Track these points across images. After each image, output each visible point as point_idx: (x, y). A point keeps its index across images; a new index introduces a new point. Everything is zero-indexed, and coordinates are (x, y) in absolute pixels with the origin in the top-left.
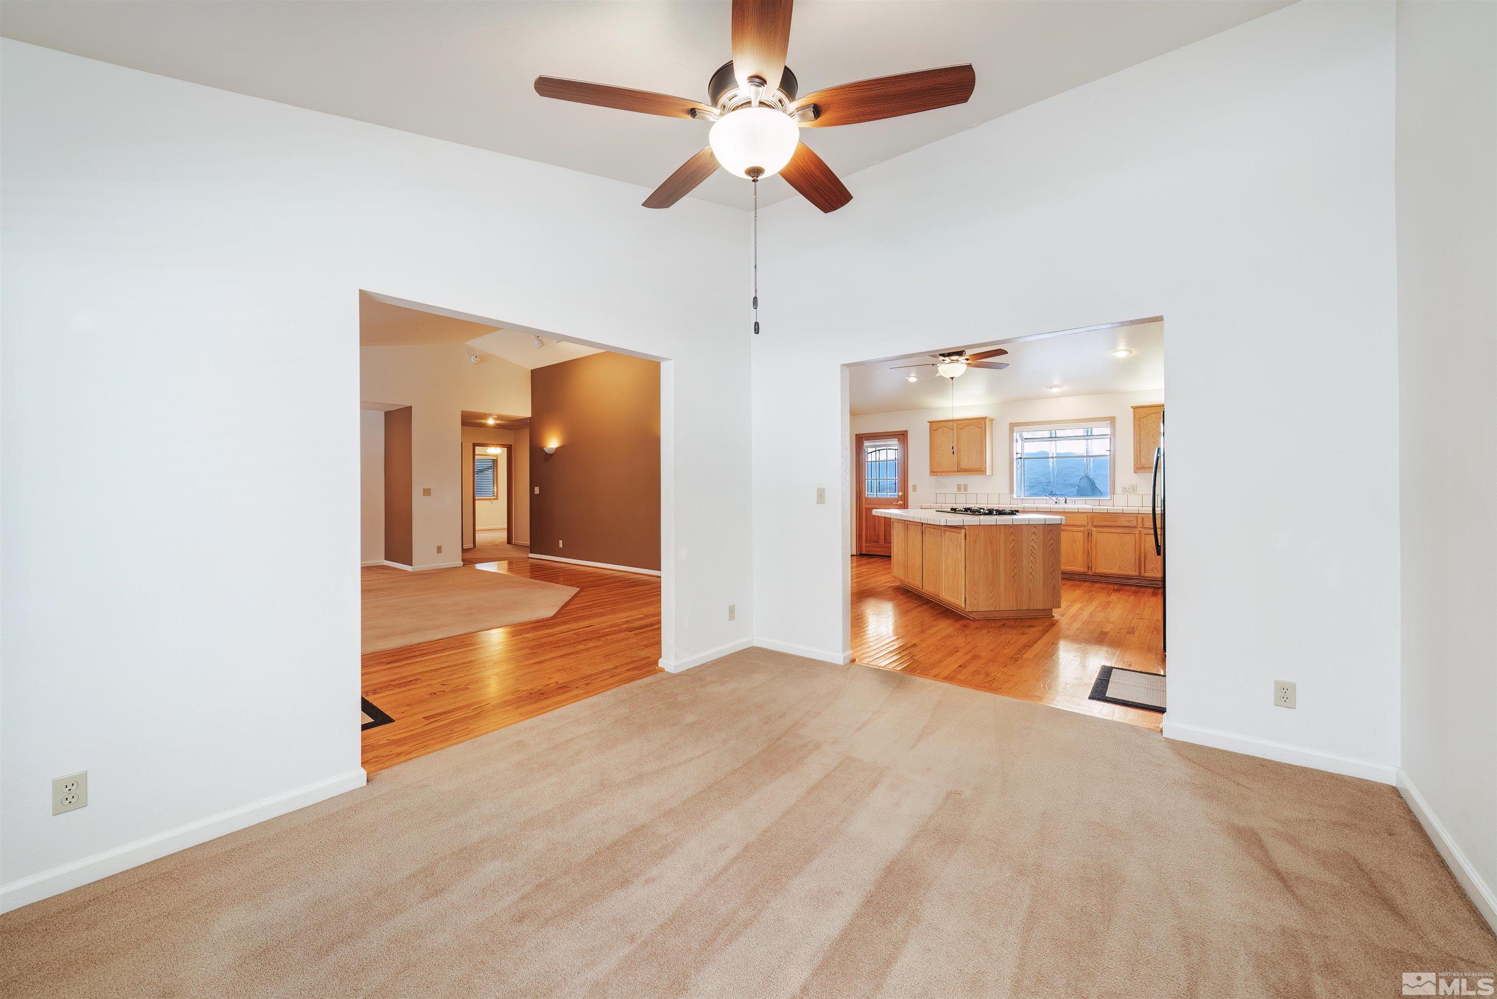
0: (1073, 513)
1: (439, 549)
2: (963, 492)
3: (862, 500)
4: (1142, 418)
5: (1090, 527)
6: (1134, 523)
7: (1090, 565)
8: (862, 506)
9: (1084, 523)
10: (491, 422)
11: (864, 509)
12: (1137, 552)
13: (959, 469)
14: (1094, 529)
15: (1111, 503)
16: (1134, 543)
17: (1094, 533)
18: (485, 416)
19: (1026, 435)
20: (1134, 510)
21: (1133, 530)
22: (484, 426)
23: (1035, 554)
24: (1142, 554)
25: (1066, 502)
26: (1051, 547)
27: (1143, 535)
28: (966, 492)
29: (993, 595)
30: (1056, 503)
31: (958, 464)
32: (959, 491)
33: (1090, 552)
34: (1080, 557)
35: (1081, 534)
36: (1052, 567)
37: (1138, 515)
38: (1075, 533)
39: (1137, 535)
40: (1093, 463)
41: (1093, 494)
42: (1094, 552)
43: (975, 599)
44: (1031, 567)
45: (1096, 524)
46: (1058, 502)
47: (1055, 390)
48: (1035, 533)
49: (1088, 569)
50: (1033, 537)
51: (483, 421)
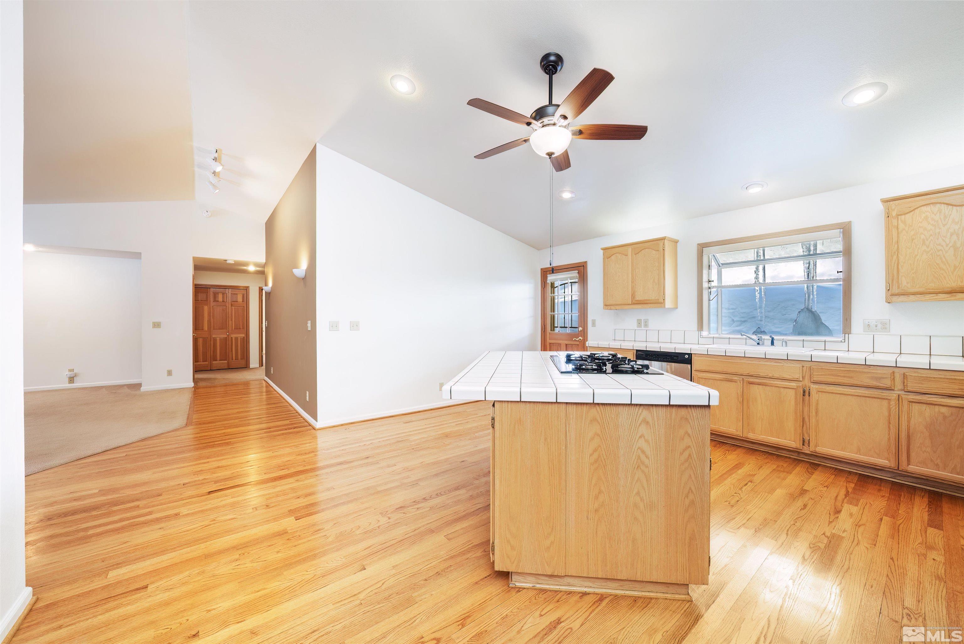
0: (780, 361)
1: (170, 373)
2: (643, 328)
3: (546, 335)
4: (901, 215)
5: (807, 382)
6: (887, 383)
7: (806, 438)
8: (546, 340)
9: (798, 376)
10: (252, 268)
11: (548, 343)
12: (893, 431)
13: (634, 301)
14: (813, 386)
15: (844, 346)
16: (886, 414)
17: (813, 393)
18: (246, 264)
19: (722, 258)
20: (888, 359)
21: (886, 394)
22: (245, 272)
23: (647, 467)
24: (903, 435)
25: (772, 343)
26: (686, 454)
27: (905, 403)
28: (646, 329)
29: (552, 543)
30: (758, 344)
31: (633, 296)
32: (639, 327)
33: (807, 419)
34: (790, 425)
35: (792, 393)
36: (687, 496)
37: (896, 370)
38: (782, 390)
39: (893, 403)
40: (817, 291)
41: (817, 333)
42: (813, 420)
43: (513, 548)
44: (638, 493)
45: (816, 379)
46: (761, 344)
47: (755, 190)
48: (647, 423)
49: (803, 445)
50: (643, 429)
51: (245, 268)
